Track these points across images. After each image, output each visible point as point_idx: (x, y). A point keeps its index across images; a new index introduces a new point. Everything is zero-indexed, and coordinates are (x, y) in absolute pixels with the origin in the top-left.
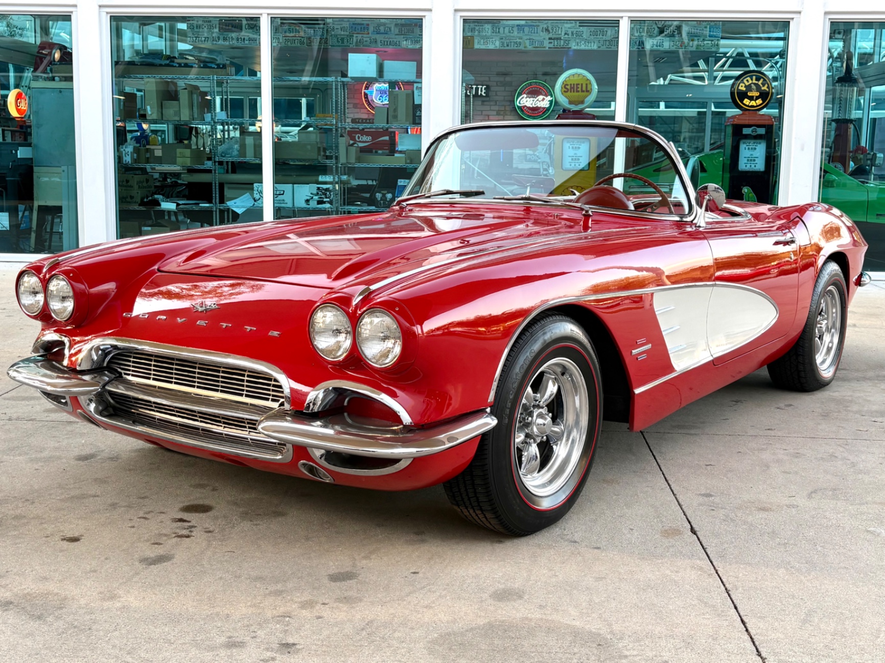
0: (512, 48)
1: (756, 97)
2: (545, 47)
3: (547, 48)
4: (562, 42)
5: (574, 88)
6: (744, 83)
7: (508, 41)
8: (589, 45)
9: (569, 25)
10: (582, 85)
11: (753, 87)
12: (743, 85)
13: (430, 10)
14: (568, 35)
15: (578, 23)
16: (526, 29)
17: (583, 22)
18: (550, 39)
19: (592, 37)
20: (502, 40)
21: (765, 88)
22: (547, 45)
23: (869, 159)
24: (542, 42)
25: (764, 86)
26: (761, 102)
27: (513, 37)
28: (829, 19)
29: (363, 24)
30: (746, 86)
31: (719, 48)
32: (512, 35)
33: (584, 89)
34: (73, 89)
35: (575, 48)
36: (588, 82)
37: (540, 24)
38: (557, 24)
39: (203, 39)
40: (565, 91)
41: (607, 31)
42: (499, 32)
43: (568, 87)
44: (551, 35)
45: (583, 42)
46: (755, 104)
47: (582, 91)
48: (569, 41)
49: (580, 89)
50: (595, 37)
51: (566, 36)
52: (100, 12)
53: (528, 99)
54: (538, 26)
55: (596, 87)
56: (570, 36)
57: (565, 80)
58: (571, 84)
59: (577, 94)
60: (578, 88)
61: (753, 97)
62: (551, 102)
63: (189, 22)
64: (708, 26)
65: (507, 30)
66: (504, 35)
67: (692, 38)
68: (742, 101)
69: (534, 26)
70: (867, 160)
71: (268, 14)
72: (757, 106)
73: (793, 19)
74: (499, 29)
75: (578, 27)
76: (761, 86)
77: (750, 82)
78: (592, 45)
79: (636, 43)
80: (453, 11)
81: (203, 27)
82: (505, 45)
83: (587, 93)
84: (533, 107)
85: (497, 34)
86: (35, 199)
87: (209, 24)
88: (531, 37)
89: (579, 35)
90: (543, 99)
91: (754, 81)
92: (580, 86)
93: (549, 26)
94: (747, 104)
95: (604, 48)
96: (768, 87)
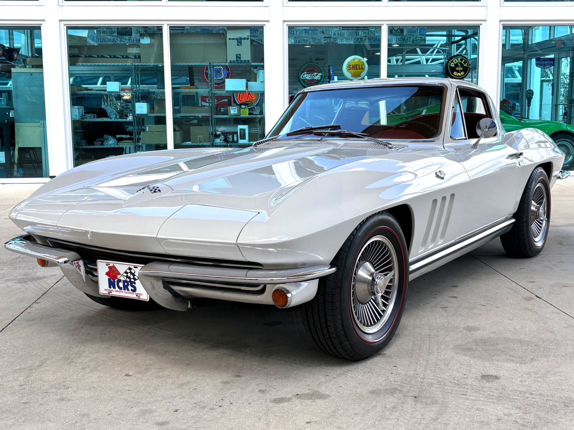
0: (302, 43)
1: (461, 70)
2: (322, 43)
3: (323, 44)
4: (332, 39)
5: (354, 67)
6: (453, 62)
7: (299, 39)
8: (349, 41)
9: (336, 29)
10: (359, 65)
11: (459, 64)
12: (453, 64)
13: (268, 21)
14: (336, 35)
15: (341, 28)
16: (310, 32)
17: (345, 28)
18: (325, 37)
19: (350, 36)
20: (295, 39)
21: (466, 65)
22: (323, 42)
23: (510, 107)
24: (320, 40)
25: (465, 64)
26: (464, 73)
27: (303, 36)
28: (502, 24)
29: (209, 30)
30: (455, 64)
31: (425, 42)
32: (301, 35)
33: (360, 67)
34: (43, 73)
35: (340, 43)
36: (363, 64)
37: (318, 29)
38: (329, 29)
39: (107, 40)
40: (349, 69)
41: (359, 33)
42: (293, 34)
43: (351, 67)
44: (325, 35)
45: (345, 40)
46: (460, 75)
47: (359, 69)
48: (336, 39)
49: (358, 68)
50: (352, 36)
51: (334, 36)
52: (60, 24)
53: (307, 75)
54: (317, 30)
55: (367, 66)
56: (337, 36)
57: (349, 63)
58: (352, 65)
59: (357, 70)
60: (356, 67)
61: (459, 70)
62: (321, 76)
63: (97, 30)
64: (419, 29)
65: (298, 33)
66: (297, 36)
67: (409, 36)
68: (453, 73)
69: (315, 30)
70: (509, 107)
71: (168, 24)
72: (461, 76)
73: (481, 24)
74: (293, 32)
75: (341, 30)
76: (464, 64)
77: (457, 62)
78: (350, 41)
79: (376, 39)
80: (282, 22)
81: (107, 32)
82: (298, 42)
83: (363, 70)
84: (311, 80)
85: (292, 35)
86: (16, 143)
87: (110, 30)
88: (313, 37)
89: (342, 35)
90: (317, 75)
91: (459, 61)
92: (358, 66)
93: (324, 30)
94: (456, 74)
95: (357, 43)
96: (467, 65)
